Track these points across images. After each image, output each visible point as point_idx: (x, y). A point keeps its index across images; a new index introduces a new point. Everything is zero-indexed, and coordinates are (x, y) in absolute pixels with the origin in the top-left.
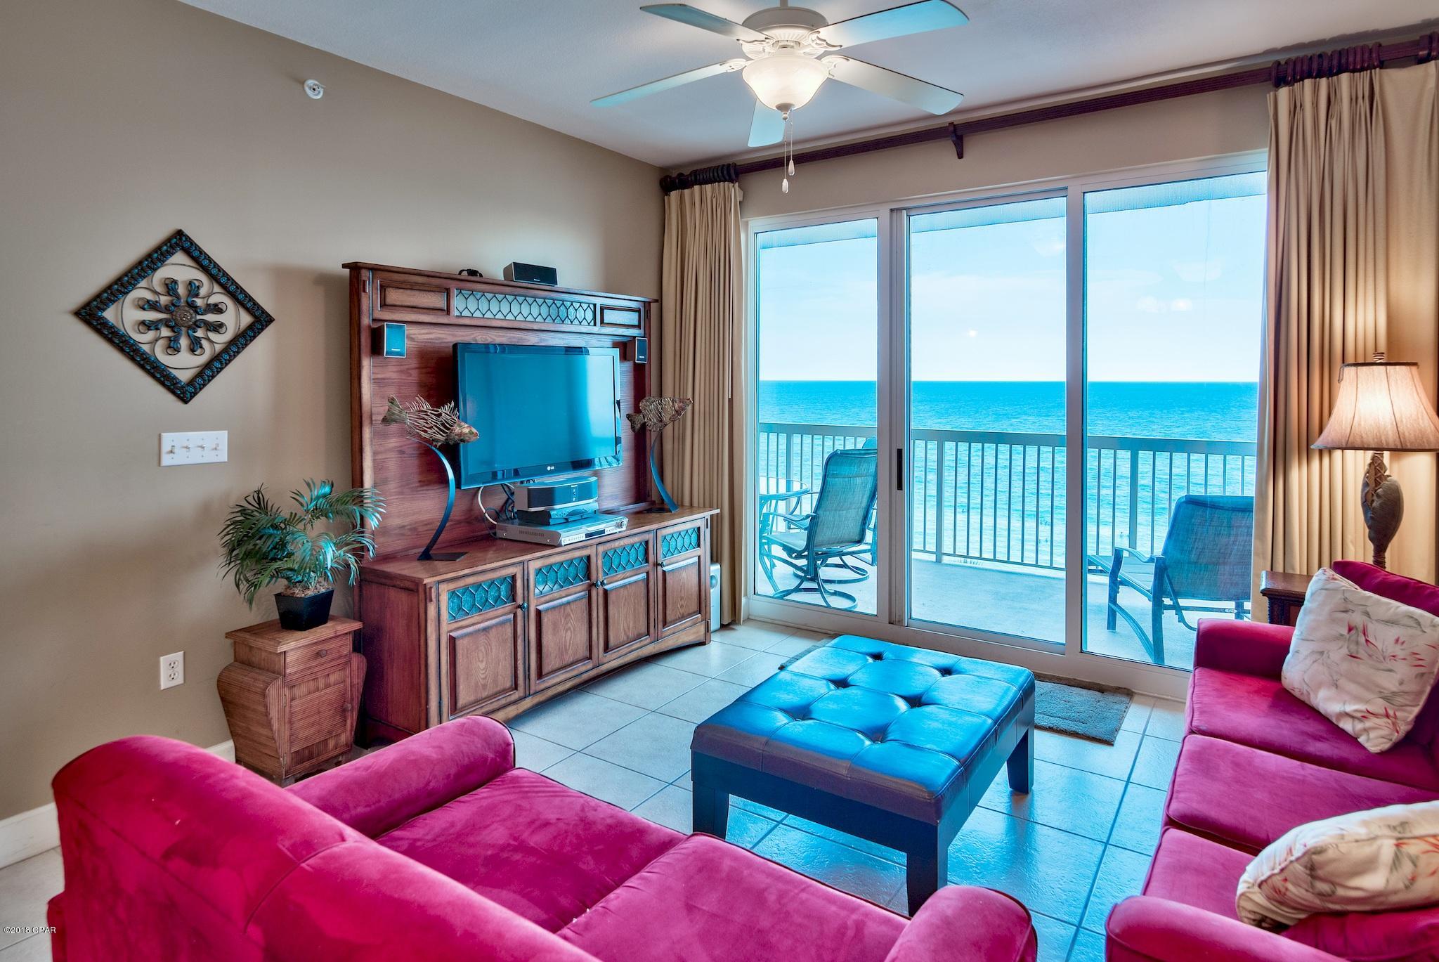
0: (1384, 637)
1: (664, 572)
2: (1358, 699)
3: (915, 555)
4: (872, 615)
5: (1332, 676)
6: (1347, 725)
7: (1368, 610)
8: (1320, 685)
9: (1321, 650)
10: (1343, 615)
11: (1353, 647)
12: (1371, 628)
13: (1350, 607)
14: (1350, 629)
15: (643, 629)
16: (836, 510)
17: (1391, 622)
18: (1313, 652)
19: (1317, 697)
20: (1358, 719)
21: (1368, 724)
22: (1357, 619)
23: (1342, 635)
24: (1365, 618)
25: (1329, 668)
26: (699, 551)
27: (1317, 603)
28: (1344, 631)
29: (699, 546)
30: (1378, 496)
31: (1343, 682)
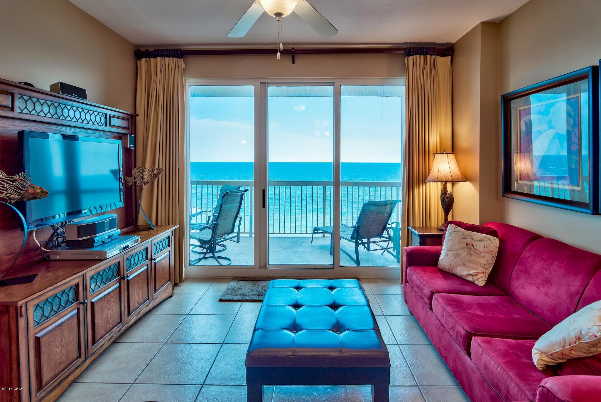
0: (480, 246)
1: (155, 263)
2: (473, 268)
3: (270, 235)
4: (252, 266)
5: (462, 262)
6: (470, 279)
7: (472, 237)
8: (458, 266)
9: (457, 253)
10: (464, 240)
11: (469, 251)
12: (475, 243)
13: (465, 237)
14: (467, 245)
15: (146, 297)
16: (224, 219)
17: (481, 240)
18: (454, 254)
19: (456, 270)
20: (474, 275)
21: (478, 277)
22: (469, 241)
23: (465, 247)
24: (472, 240)
25: (461, 259)
26: (169, 249)
27: (453, 237)
28: (465, 246)
29: (169, 246)
30: (447, 198)
31: (467, 264)
